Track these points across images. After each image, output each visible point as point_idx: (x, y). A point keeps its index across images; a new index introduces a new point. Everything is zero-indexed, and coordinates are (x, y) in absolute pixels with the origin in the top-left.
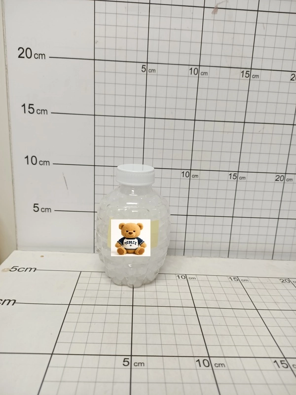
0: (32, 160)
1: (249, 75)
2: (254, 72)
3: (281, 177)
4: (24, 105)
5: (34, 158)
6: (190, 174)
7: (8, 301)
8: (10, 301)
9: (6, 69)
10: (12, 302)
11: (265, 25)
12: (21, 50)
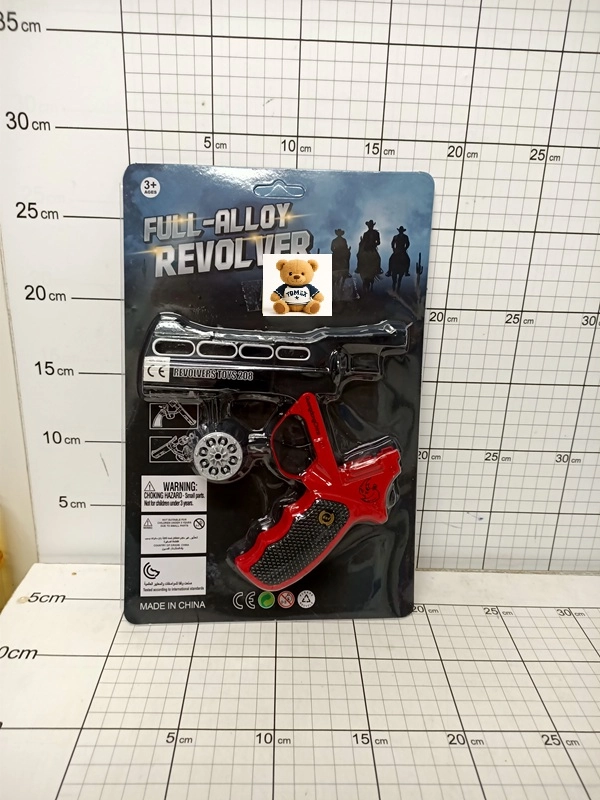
0: (54, 437)
3: (424, 454)
4: (39, 364)
5: (57, 435)
7: (26, 653)
8: (29, 652)
9: (9, 314)
10: (32, 654)
12: (30, 289)
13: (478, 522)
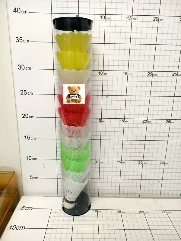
0: (29, 158)
1: (124, 121)
2: (126, 120)
3: (141, 162)
4: (25, 136)
5: (30, 157)
6: (99, 162)
7: (22, 227)
9: (17, 122)
10: (24, 228)
11: (130, 101)
12: (24, 115)
13: (158, 183)
